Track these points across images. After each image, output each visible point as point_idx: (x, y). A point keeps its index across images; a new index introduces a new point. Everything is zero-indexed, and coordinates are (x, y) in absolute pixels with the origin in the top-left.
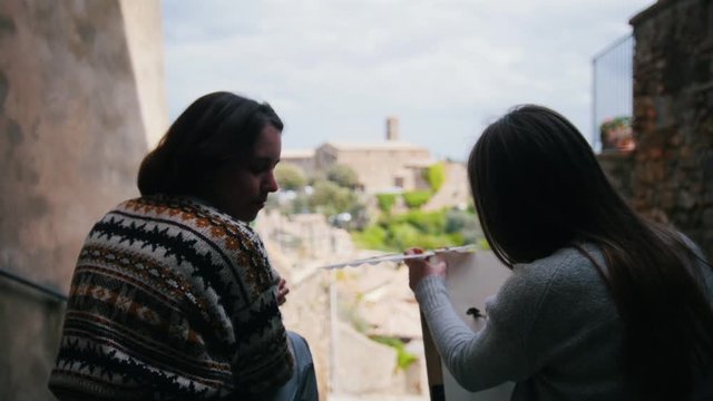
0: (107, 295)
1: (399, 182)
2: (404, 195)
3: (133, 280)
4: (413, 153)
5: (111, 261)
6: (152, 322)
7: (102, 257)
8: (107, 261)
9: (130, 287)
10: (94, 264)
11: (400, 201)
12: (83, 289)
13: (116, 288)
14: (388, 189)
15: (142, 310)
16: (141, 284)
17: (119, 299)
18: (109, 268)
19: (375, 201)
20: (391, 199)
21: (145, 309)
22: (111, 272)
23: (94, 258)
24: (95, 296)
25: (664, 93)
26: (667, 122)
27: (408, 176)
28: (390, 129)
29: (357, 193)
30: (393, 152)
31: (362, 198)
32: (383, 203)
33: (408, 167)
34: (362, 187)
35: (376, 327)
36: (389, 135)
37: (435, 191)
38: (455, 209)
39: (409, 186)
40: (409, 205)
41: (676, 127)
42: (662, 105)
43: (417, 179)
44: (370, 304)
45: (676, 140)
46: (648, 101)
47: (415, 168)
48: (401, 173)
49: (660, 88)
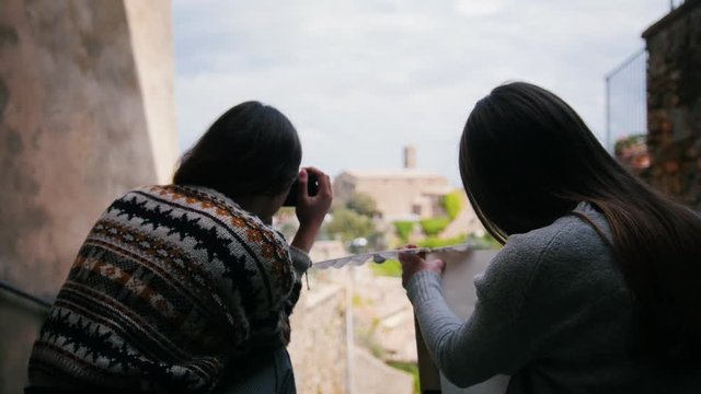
0: (118, 273)
1: (416, 209)
2: (421, 223)
3: (152, 265)
4: (431, 181)
5: (129, 242)
6: (165, 314)
7: (118, 236)
8: (124, 241)
9: (146, 271)
10: (108, 241)
11: (417, 228)
12: (90, 264)
13: (130, 269)
14: (406, 216)
15: (156, 298)
16: (160, 270)
17: (131, 280)
18: (125, 248)
19: (393, 228)
20: (409, 226)
21: (159, 297)
22: (127, 253)
23: (109, 235)
24: (103, 273)
25: (678, 105)
26: (682, 133)
27: (426, 203)
28: (407, 157)
29: (376, 220)
30: (410, 181)
31: (380, 225)
32: (401, 230)
33: (425, 195)
34: (380, 215)
35: (393, 352)
36: (406, 164)
37: (452, 219)
38: (472, 236)
39: (427, 214)
40: (426, 232)
41: (692, 139)
42: (677, 117)
43: (434, 207)
44: (388, 330)
45: (693, 152)
46: (663, 114)
47: (432, 196)
48: (419, 200)
49: (675, 100)
